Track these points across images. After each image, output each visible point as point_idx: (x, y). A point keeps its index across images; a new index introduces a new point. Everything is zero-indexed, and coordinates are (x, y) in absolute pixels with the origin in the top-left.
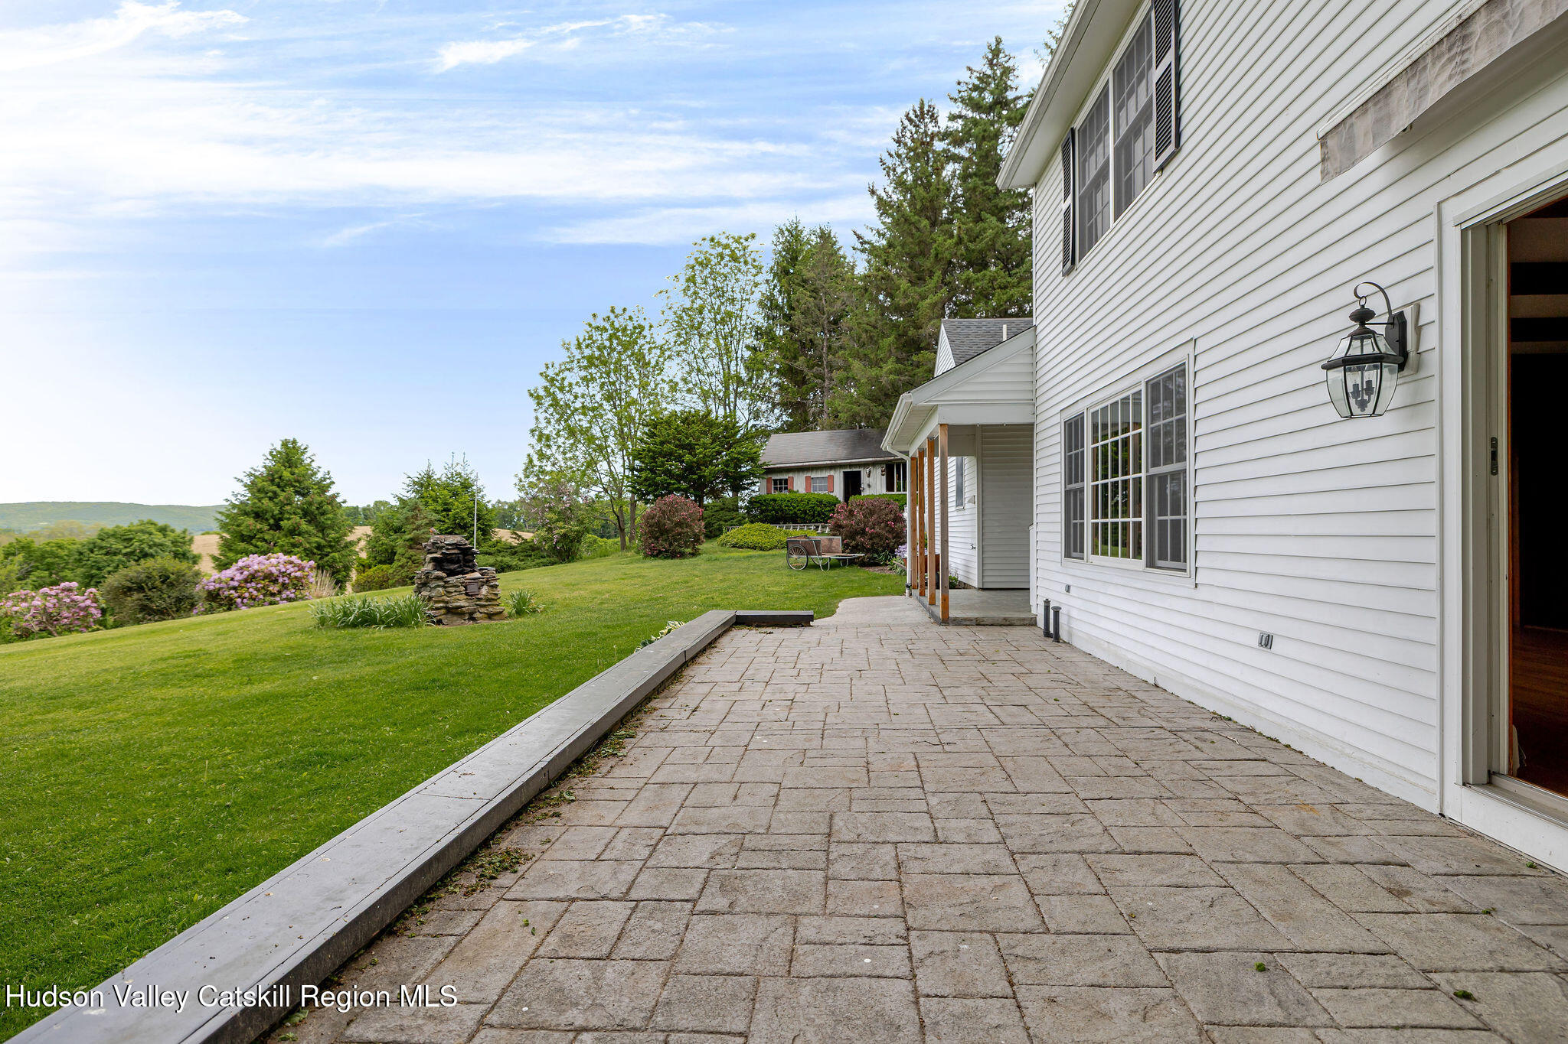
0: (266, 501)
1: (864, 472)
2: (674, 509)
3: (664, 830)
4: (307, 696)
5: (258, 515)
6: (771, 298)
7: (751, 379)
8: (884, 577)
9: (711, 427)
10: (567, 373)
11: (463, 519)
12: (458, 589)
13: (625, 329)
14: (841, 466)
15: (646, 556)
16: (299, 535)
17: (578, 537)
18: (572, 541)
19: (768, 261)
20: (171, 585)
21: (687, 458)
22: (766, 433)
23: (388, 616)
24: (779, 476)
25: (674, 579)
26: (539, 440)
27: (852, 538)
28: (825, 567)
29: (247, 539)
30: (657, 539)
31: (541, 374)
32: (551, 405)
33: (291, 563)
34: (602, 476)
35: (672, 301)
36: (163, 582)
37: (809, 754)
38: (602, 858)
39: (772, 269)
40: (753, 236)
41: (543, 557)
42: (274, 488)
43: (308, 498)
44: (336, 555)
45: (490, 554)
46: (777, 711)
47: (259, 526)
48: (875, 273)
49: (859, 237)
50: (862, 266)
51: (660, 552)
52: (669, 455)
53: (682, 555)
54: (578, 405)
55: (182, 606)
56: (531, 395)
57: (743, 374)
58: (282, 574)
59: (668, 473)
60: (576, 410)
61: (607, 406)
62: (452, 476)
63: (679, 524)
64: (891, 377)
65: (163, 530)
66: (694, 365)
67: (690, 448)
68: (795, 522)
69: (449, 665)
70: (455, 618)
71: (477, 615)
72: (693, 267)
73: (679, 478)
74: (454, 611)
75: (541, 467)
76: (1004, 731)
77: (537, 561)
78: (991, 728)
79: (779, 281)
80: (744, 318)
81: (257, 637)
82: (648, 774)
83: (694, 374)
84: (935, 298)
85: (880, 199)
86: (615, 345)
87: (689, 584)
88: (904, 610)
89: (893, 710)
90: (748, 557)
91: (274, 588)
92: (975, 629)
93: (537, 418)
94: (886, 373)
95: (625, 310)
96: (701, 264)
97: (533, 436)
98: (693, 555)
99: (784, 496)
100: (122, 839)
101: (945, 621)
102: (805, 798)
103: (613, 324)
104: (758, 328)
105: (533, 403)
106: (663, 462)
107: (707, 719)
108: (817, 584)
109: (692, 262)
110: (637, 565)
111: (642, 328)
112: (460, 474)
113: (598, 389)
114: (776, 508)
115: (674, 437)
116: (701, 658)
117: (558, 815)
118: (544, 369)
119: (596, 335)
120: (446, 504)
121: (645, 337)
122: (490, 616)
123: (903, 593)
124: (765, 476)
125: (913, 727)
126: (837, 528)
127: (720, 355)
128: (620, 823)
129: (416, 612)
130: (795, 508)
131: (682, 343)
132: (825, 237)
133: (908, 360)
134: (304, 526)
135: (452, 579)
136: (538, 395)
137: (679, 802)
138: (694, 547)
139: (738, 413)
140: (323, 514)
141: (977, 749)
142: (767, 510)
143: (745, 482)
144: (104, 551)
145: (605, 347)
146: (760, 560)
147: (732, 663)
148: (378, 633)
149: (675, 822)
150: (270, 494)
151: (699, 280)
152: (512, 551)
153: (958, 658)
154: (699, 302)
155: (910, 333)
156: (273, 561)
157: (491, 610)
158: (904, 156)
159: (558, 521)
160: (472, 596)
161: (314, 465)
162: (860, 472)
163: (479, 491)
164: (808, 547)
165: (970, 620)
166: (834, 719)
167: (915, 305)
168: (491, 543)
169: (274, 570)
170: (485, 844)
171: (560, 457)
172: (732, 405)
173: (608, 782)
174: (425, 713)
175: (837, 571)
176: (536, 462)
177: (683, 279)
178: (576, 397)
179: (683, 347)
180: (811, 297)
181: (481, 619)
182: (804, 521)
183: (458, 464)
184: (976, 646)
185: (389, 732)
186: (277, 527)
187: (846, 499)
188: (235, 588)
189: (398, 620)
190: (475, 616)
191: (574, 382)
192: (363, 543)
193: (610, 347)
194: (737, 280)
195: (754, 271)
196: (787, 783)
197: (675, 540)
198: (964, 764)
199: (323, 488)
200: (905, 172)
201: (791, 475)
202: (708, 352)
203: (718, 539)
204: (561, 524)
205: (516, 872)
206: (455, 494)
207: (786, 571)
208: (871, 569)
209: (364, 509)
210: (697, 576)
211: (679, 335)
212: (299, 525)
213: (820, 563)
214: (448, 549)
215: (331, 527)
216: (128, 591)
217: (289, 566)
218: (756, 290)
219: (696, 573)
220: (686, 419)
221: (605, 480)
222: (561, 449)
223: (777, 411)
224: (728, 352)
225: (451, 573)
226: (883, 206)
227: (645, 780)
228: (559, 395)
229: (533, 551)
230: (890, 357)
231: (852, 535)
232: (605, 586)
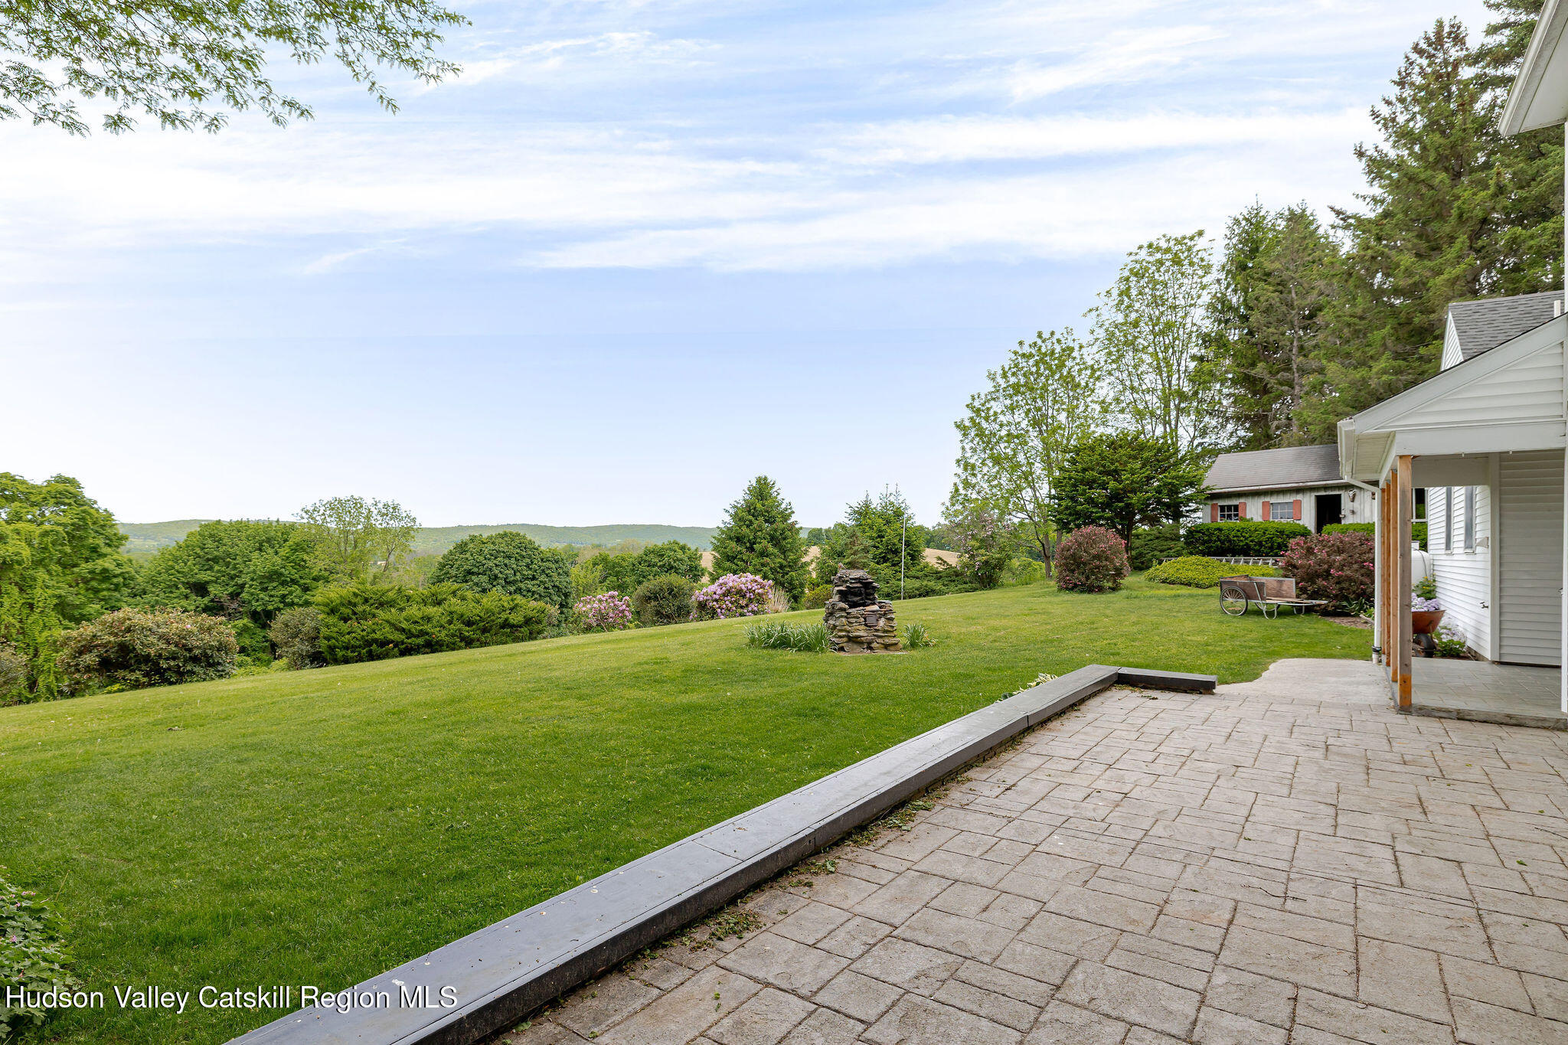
0: (744, 528)
1: (1345, 497)
2: (1092, 541)
3: (892, 929)
4: (718, 710)
5: (739, 540)
6: (1223, 300)
7: (1196, 393)
8: (1353, 631)
9: (1141, 450)
10: (992, 403)
11: (894, 544)
12: (858, 620)
13: (1053, 352)
14: (1312, 489)
15: (1061, 589)
16: (767, 556)
17: (1000, 565)
18: (993, 568)
19: (1219, 257)
20: (675, 596)
21: (1112, 484)
22: (1214, 452)
23: (800, 641)
24: (1227, 502)
25: (1080, 619)
26: (966, 469)
27: (1310, 581)
28: (1270, 614)
29: (731, 558)
30: (1073, 571)
31: (967, 406)
32: (977, 435)
33: (756, 581)
34: (1027, 503)
35: (1103, 318)
36: (670, 594)
37: (1101, 872)
38: (818, 946)
39: (1223, 267)
40: (1200, 233)
41: (965, 583)
42: (750, 517)
43: (774, 526)
44: (794, 574)
45: (917, 578)
46: (1098, 808)
47: (739, 549)
48: (1362, 253)
49: (1338, 213)
50: (1346, 243)
51: (1076, 586)
52: (1091, 483)
53: (1101, 590)
54: (1003, 433)
55: (681, 614)
56: (958, 427)
57: (1187, 388)
58: (750, 590)
59: (1090, 501)
60: (1001, 438)
61: (1033, 433)
62: (886, 506)
63: (1097, 557)
64: (1385, 378)
65: (683, 548)
66: (1128, 383)
67: (1115, 474)
68: (1246, 554)
69: (832, 694)
70: (855, 646)
71: (874, 645)
72: (1127, 279)
73: (1105, 506)
74: (854, 640)
75: (966, 495)
76: (1397, 896)
77: (960, 586)
78: (1377, 887)
79: (1233, 278)
80: (1189, 325)
81: (704, 651)
82: (916, 857)
83: (1127, 393)
84: (1459, 270)
85: (1372, 160)
86: (1042, 370)
87: (1095, 626)
88: (1358, 683)
89: (1249, 832)
90: (1175, 596)
91: (743, 602)
92: (1451, 724)
93: (963, 448)
94: (1377, 373)
95: (1052, 333)
96: (1136, 275)
97: (959, 465)
98: (1113, 589)
99: (1233, 526)
100: (560, 815)
101: (1405, 707)
102: (1060, 930)
103: (1039, 349)
104: (1208, 335)
105: (959, 435)
106: (1084, 490)
107: (1012, 802)
108: (1253, 635)
109: (1126, 273)
110: (1048, 599)
111: (1072, 349)
112: (893, 503)
113: (1023, 415)
114: (1222, 538)
115: (1098, 464)
116: (1054, 723)
117: (809, 885)
118: (969, 401)
119: (1023, 363)
120: (880, 531)
121: (1074, 358)
122: (886, 647)
123: (1368, 658)
124: (1210, 502)
125: (1260, 862)
126: (1290, 568)
127: (1159, 367)
128: (858, 909)
129: (822, 639)
130: (1246, 539)
131: (1113, 361)
132: (1298, 220)
133: (1414, 354)
134: (771, 549)
135: (853, 611)
136: (965, 427)
137: (926, 898)
138: (1115, 581)
139: (1181, 431)
140: (785, 539)
141: (1334, 915)
142: (1210, 541)
143: (1184, 509)
144: (647, 564)
145: (1032, 374)
146: (1191, 600)
147: (1085, 733)
148: (790, 655)
149: (907, 923)
150: (747, 522)
151: (1134, 292)
152: (937, 575)
153: (1397, 768)
154: (1134, 316)
155: (1416, 320)
156: (743, 579)
157: (888, 641)
158: (1409, 99)
159: (980, 548)
160: (870, 627)
161: (779, 497)
162: (1340, 496)
163: (909, 518)
164: (1248, 590)
165: (1448, 711)
166: (1161, 830)
167: (1424, 284)
168: (918, 567)
169: (743, 587)
170: (733, 901)
171: (985, 485)
172: (1173, 422)
173: (874, 858)
174: (797, 740)
175: (1287, 621)
176: (962, 491)
177: (1115, 293)
178: (1001, 426)
179: (1114, 366)
180: (1276, 291)
181: (878, 648)
182: (1258, 554)
183: (891, 494)
184: (1438, 754)
185: (764, 754)
186: (751, 549)
187: (1319, 529)
188: (716, 601)
189: (807, 646)
190: (872, 645)
191: (999, 411)
192: (814, 565)
193: (1037, 372)
194: (1181, 286)
195: (1200, 272)
196: (1052, 906)
197: (1093, 573)
198: (1298, 934)
199: (785, 517)
200: (1413, 118)
201: (1242, 500)
202: (1144, 368)
203: (1146, 573)
204: (982, 551)
205: (741, 938)
206: (888, 522)
207: (1218, 617)
208: (1338, 620)
209: (826, 531)
210: (1107, 617)
211: (1110, 354)
212: (766, 548)
213: (1264, 609)
214: (851, 583)
215: (790, 550)
216: (648, 599)
217: (754, 585)
218: (1205, 292)
219: (1108, 612)
220: (1113, 443)
221: (1030, 507)
222: (986, 477)
223: (1230, 427)
224: (1169, 365)
225: (853, 605)
226: (1377, 167)
227: (909, 864)
228: (984, 425)
229: (957, 576)
230: (1383, 353)
231: (1311, 577)
232: (1004, 622)
